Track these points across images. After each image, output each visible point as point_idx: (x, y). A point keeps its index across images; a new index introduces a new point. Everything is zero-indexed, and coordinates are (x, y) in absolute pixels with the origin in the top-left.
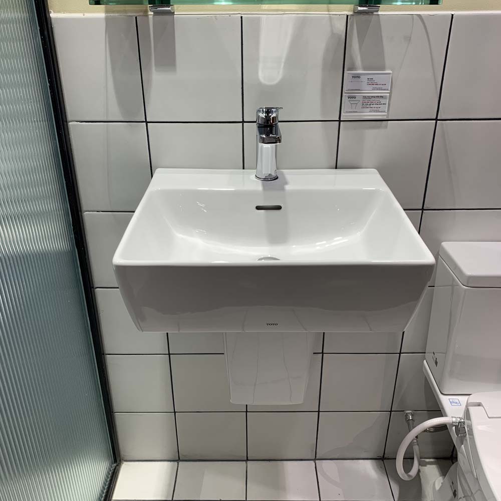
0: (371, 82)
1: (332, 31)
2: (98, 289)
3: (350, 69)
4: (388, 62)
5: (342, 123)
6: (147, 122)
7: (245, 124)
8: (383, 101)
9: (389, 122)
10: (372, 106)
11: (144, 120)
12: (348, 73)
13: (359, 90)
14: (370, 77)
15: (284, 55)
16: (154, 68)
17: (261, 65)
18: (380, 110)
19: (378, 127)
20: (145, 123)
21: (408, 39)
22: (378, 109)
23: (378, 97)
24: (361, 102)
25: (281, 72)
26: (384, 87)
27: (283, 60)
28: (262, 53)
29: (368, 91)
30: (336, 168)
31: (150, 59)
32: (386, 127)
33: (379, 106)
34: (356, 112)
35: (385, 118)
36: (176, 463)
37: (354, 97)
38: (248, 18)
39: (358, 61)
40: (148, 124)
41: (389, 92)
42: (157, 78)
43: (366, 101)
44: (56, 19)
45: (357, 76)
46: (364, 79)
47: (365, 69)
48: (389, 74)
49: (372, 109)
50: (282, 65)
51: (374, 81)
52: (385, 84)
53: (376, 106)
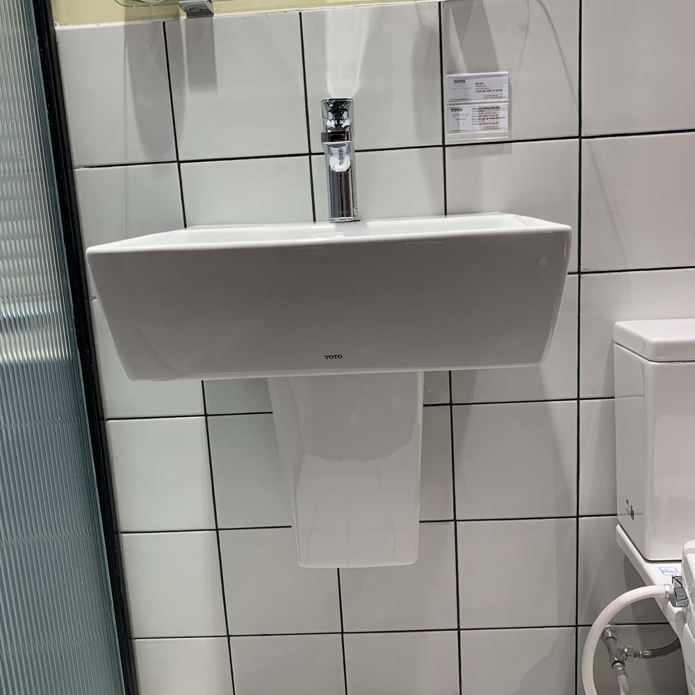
0: (481, 88)
1: (421, 22)
2: (110, 421)
3: (450, 73)
4: (501, 61)
5: (447, 149)
6: (179, 162)
7: (312, 156)
8: (500, 114)
9: (513, 143)
10: (486, 121)
11: (176, 160)
12: (449, 77)
13: (465, 100)
14: (479, 81)
15: (360, 59)
16: (187, 86)
17: (329, 75)
18: (498, 126)
19: (501, 152)
20: (176, 163)
21: (525, 29)
22: (495, 125)
23: (494, 108)
24: (470, 118)
25: (357, 81)
26: (499, 94)
27: (359, 66)
28: (330, 58)
29: (479, 101)
30: (446, 214)
31: (182, 76)
32: (510, 151)
33: (495, 121)
34: (465, 131)
35: (506, 138)
39: (461, 61)
40: (181, 164)
41: (507, 100)
42: (192, 100)
43: (477, 114)
44: (62, 31)
45: (462, 81)
46: (471, 84)
47: (470, 70)
48: (505, 75)
49: (486, 126)
50: (358, 72)
51: (484, 86)
52: (501, 90)
53: (492, 121)
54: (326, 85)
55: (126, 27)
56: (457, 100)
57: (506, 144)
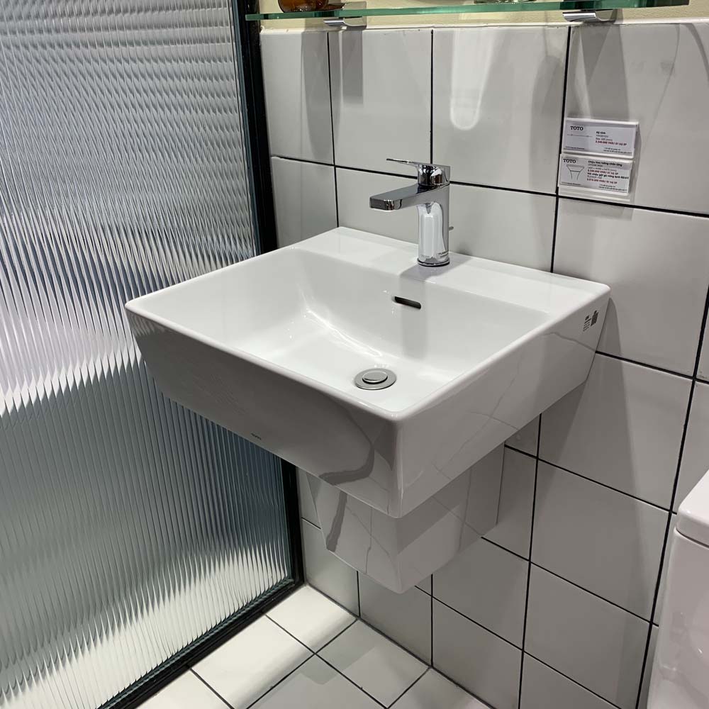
0: (602, 139)
1: (546, 52)
3: (571, 115)
4: (633, 107)
5: (561, 200)
6: (335, 166)
8: (621, 172)
9: (635, 209)
10: (603, 178)
11: (333, 164)
12: (569, 121)
13: (583, 149)
14: (601, 129)
15: (482, 87)
16: (342, 98)
17: (453, 101)
18: (617, 186)
19: (618, 216)
20: (333, 167)
21: (669, 68)
22: (614, 185)
23: (614, 164)
24: (585, 171)
25: (478, 111)
26: (622, 148)
27: (480, 96)
28: (454, 84)
29: (598, 153)
32: (630, 217)
33: (614, 180)
34: (578, 185)
35: (627, 201)
36: (354, 619)
37: (574, 160)
38: (439, 32)
39: (585, 104)
40: (337, 168)
41: (631, 157)
42: (346, 110)
43: (594, 168)
44: (268, 36)
45: (578, 127)
46: (591, 132)
47: (595, 115)
48: (633, 126)
49: (603, 183)
50: (479, 103)
51: (606, 136)
52: (625, 144)
53: (611, 179)
54: (448, 112)
55: (303, 34)
56: (573, 148)
57: (626, 208)
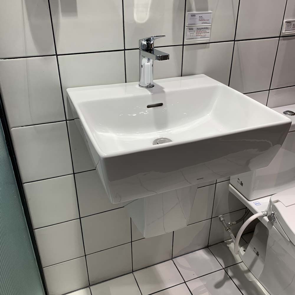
0: (201, 19)
2: (25, 184)
3: (188, 11)
4: (210, 6)
5: (184, 46)
6: (57, 55)
7: (126, 51)
8: (207, 31)
9: (210, 44)
10: (202, 34)
11: (55, 54)
12: (189, 13)
13: (194, 24)
14: (201, 15)
16: (61, 14)
19: (205, 48)
20: (56, 56)
22: (205, 36)
23: (205, 28)
24: (195, 33)
25: (148, 13)
26: (208, 22)
27: (149, 6)
29: (200, 24)
30: (181, 76)
32: (209, 47)
33: (205, 34)
34: (193, 39)
35: (208, 41)
36: (88, 288)
37: (193, 29)
39: (194, 5)
40: (58, 56)
41: (211, 24)
43: (199, 31)
45: (193, 15)
46: (197, 17)
47: (197, 10)
48: (211, 13)
49: (202, 36)
50: (149, 9)
51: (203, 18)
52: (209, 20)
53: (204, 34)
56: (191, 24)
57: (207, 44)
